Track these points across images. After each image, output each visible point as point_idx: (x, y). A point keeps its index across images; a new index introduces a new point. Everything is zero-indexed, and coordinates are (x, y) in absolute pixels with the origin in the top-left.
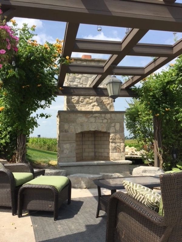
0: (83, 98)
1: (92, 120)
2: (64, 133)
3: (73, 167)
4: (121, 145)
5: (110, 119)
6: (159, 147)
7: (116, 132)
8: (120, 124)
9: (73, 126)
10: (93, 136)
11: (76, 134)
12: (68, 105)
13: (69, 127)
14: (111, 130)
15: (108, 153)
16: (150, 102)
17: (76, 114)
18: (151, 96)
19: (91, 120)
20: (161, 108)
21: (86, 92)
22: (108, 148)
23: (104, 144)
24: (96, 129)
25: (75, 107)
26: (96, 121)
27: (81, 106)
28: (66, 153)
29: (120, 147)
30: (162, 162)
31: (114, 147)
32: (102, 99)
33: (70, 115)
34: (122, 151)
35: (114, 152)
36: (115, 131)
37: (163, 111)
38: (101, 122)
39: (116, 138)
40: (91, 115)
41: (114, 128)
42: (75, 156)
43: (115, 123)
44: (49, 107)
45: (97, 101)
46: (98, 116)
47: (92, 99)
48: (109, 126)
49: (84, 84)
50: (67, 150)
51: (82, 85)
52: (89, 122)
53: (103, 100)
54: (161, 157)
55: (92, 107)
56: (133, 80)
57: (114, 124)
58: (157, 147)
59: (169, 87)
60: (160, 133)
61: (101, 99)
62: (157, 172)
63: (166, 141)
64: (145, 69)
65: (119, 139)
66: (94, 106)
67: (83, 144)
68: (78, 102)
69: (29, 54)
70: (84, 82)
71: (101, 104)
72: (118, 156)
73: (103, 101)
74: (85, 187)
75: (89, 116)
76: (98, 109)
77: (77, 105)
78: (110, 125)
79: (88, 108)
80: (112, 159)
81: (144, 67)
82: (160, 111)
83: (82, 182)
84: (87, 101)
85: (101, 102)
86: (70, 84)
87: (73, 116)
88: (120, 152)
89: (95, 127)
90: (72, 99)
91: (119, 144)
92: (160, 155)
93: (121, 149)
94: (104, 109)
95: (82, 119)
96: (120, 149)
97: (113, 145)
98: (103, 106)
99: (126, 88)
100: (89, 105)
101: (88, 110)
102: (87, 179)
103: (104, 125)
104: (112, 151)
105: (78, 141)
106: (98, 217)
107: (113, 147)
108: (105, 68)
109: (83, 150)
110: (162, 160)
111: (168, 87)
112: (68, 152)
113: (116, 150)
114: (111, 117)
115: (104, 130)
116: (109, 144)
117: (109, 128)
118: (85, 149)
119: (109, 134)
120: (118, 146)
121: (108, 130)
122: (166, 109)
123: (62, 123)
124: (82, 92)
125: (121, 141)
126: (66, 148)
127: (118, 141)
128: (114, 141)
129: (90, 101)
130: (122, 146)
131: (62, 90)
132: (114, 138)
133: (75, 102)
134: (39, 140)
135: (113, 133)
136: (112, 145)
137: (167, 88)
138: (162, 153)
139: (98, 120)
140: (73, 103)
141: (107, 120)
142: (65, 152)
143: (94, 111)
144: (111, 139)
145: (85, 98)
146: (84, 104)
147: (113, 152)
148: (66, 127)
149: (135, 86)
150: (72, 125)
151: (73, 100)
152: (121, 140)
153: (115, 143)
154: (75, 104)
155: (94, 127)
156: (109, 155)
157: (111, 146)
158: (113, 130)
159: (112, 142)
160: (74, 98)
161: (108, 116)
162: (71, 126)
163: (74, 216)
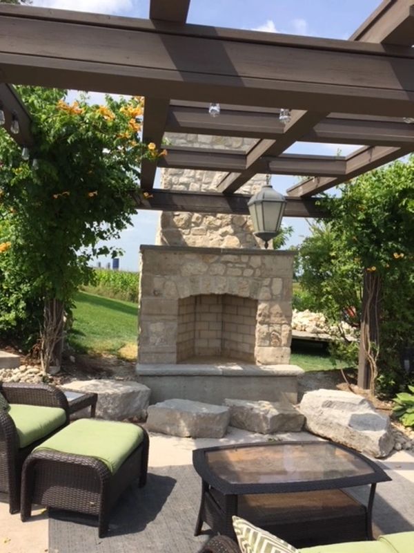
0: (200, 216)
1: (219, 269)
2: (152, 298)
3: (167, 378)
4: (283, 329)
5: (260, 268)
6: (371, 340)
7: (271, 300)
8: (283, 281)
9: (174, 281)
10: (220, 302)
11: (180, 299)
12: (165, 230)
13: (164, 283)
14: (261, 294)
15: (253, 346)
16: (357, 237)
17: (180, 254)
18: (360, 221)
19: (216, 269)
20: (382, 250)
21: (206, 205)
22: (252, 333)
23: (243, 324)
24: (226, 291)
25: (180, 235)
26: (228, 273)
27: (194, 235)
28: (154, 344)
29: (280, 334)
30: (375, 375)
31: (265, 334)
32: (245, 219)
33: (167, 255)
34: (283, 343)
35: (265, 345)
36: (270, 296)
37: (388, 258)
38: (240, 273)
39: (271, 313)
40: (217, 257)
41: (267, 289)
42: (175, 350)
43: (272, 278)
44: (119, 237)
45: (232, 223)
46: (232, 261)
47: (221, 219)
48: (258, 284)
49: (203, 180)
50: (158, 336)
51: (199, 183)
52: (211, 273)
53: (247, 221)
54: (374, 363)
55: (221, 238)
56: (319, 182)
57: (269, 279)
58: (367, 338)
59: (406, 204)
60: (376, 307)
61: (243, 219)
62: (357, 407)
63: (389, 326)
64: (348, 163)
65: (278, 315)
66: (224, 234)
67: (195, 321)
68: (188, 225)
69: (64, 130)
70: (204, 177)
71: (242, 230)
72: (274, 355)
73: (248, 223)
74: (187, 434)
75: (211, 261)
76: (232, 242)
77: (187, 231)
78: (260, 282)
79: (212, 239)
80: (259, 361)
81: (344, 157)
82: (380, 258)
83: (183, 424)
84: (209, 223)
85: (242, 227)
86: (171, 180)
87: (173, 259)
88: (280, 346)
89: (225, 287)
90: (174, 216)
91: (277, 328)
92: (373, 359)
93: (283, 339)
94: (249, 242)
95: (194, 266)
96: (278, 339)
97: (264, 328)
98: (246, 235)
99: (302, 197)
100: (215, 232)
101: (210, 245)
102: (193, 418)
103: (245, 282)
104: (261, 342)
105: (183, 315)
106: (199, 532)
107: (263, 333)
108: (248, 157)
109: (194, 333)
110: (375, 371)
111: (404, 203)
112: (158, 341)
113: (270, 341)
114: (263, 264)
115: (246, 294)
116: (255, 326)
117: (256, 289)
118: (200, 330)
119: (256, 302)
120: (275, 331)
121: (254, 293)
122: (396, 255)
123: (148, 274)
124: (197, 205)
125: (283, 320)
126: (155, 333)
127: (277, 319)
128: (267, 320)
129: (216, 224)
130: (285, 333)
131: (149, 199)
132: (267, 313)
133: (181, 224)
134: (112, 276)
135: (266, 301)
136: (261, 330)
137: (400, 205)
138: (378, 353)
139: (231, 269)
140: (177, 227)
141: (254, 269)
142: (152, 340)
143: (224, 249)
144: (260, 315)
145: (204, 216)
146: (202, 229)
147: (263, 344)
148: (157, 282)
149: (324, 194)
150: (170, 279)
151: (176, 218)
152: (283, 318)
153: (269, 324)
154: (180, 229)
155: (221, 286)
156: (254, 350)
157: (259, 331)
158: (266, 294)
159: (262, 323)
160: (178, 215)
161: (256, 261)
162: (167, 283)
163: (145, 526)
